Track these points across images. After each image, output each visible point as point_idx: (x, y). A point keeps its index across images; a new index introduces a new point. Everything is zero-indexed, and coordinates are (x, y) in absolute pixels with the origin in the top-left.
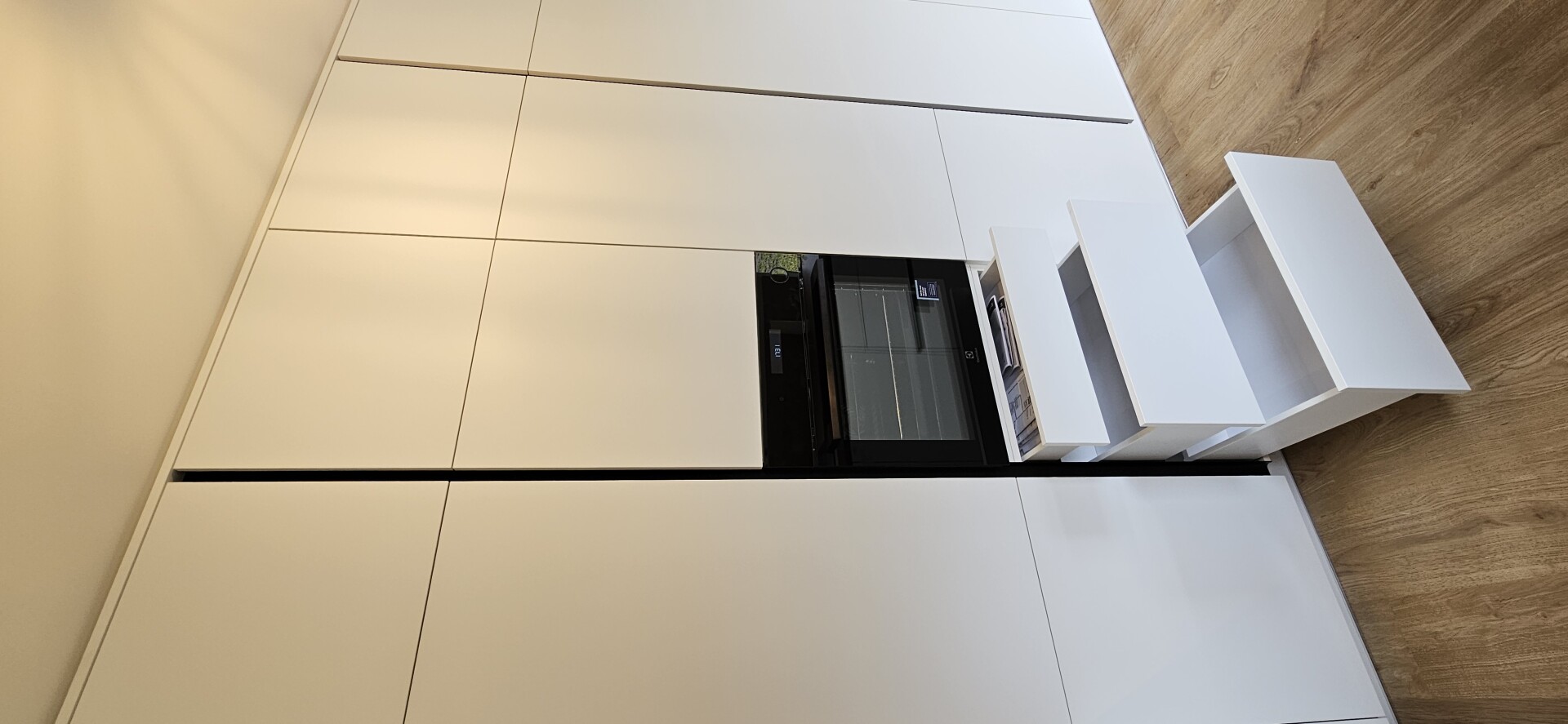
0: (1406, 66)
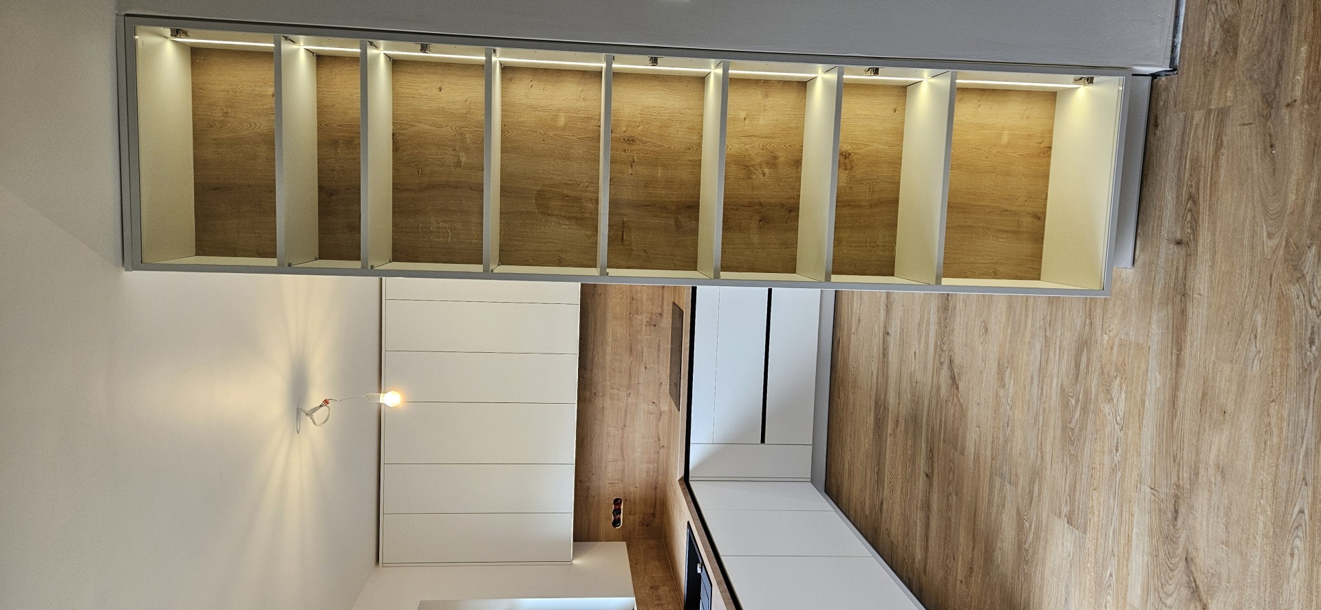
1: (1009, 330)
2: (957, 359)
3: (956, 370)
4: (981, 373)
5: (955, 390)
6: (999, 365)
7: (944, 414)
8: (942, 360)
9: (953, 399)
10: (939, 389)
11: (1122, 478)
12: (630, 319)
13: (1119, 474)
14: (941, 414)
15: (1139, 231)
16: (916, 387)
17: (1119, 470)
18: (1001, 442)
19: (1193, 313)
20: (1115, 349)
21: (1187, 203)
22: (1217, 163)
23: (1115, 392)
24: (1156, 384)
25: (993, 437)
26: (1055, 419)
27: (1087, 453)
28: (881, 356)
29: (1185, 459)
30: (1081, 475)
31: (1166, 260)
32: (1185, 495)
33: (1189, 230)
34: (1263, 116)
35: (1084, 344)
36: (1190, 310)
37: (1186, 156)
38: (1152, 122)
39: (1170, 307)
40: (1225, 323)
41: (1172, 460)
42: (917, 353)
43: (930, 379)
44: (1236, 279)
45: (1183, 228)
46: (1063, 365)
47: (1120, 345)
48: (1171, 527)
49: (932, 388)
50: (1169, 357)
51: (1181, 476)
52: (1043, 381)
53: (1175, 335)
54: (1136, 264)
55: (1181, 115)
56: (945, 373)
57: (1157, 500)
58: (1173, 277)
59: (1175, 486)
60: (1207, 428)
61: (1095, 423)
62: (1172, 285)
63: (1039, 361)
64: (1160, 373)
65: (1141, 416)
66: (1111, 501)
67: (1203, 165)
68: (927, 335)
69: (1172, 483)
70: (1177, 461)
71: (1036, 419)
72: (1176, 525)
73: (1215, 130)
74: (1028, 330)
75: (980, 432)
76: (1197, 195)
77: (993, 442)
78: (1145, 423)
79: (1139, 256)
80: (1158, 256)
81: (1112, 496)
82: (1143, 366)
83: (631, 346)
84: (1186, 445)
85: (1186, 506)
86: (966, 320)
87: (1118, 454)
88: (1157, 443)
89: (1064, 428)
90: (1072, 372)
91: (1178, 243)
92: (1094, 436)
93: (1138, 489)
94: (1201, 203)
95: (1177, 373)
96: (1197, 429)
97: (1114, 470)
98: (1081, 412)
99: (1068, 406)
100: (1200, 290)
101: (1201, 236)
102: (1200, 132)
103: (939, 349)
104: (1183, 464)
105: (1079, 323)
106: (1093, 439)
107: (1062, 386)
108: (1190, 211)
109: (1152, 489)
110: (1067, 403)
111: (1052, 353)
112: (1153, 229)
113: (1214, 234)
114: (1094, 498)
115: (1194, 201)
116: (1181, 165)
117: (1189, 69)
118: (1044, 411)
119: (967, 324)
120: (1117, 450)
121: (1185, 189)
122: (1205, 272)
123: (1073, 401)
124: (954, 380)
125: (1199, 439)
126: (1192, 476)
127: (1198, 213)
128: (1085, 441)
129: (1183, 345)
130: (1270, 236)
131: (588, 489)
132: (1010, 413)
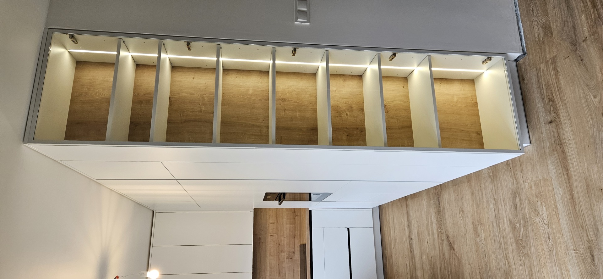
0: (441, 264)
1: (475, 206)
2: (451, 234)
3: (451, 240)
4: (465, 234)
5: (453, 251)
6: (473, 226)
7: (449, 267)
8: (443, 238)
9: (453, 257)
10: (444, 254)
11: (557, 253)
12: (278, 256)
13: (554, 252)
14: (448, 268)
15: (529, 127)
16: (431, 260)
17: (554, 250)
18: (484, 267)
19: (568, 150)
20: (533, 187)
21: (549, 104)
22: (558, 79)
23: (539, 209)
24: (560, 194)
25: (479, 266)
26: (510, 239)
27: (533, 249)
28: (410, 252)
29: (588, 225)
30: (533, 262)
31: (547, 133)
32: (594, 244)
33: (554, 114)
34: (574, 51)
35: (516, 193)
36: (566, 149)
37: (542, 85)
38: (521, 79)
39: (555, 153)
40: (587, 146)
41: (581, 228)
42: (429, 241)
43: (438, 251)
44: (585, 124)
45: (550, 115)
46: (507, 209)
47: (535, 184)
48: (592, 266)
49: (440, 257)
50: (563, 177)
51: (589, 235)
52: (499, 222)
53: (562, 165)
54: (532, 142)
55: (534, 69)
56: (446, 245)
57: (580, 255)
58: (553, 138)
59: (587, 242)
60: (595, 202)
61: (533, 230)
62: (553, 143)
63: (494, 214)
64: (560, 188)
65: (557, 214)
66: (554, 269)
67: (551, 84)
68: (432, 229)
69: (585, 241)
70: (584, 228)
71: (500, 244)
72: (595, 264)
73: (553, 67)
74: (485, 201)
75: (471, 267)
76: (553, 98)
77: (479, 269)
78: (560, 217)
79: (532, 138)
80: (542, 133)
81: (554, 266)
82: (551, 189)
83: (279, 270)
84: (586, 217)
85: (597, 250)
86: (451, 212)
87: (551, 241)
88: (570, 224)
89: (517, 242)
90: (513, 210)
91: (550, 123)
92: (535, 237)
93: (567, 254)
94: (556, 100)
95: (569, 182)
96: (590, 206)
97: (551, 251)
98: (523, 228)
99: (516, 229)
100: (568, 138)
101: (561, 114)
102: (545, 72)
103: (440, 233)
104: (588, 228)
105: (510, 184)
106: (535, 240)
107: (509, 220)
108: (552, 106)
109: (575, 250)
110: (515, 228)
111: (500, 206)
112: (535, 123)
113: (567, 110)
114: (544, 272)
115: (552, 101)
116: (540, 89)
117: (532, 50)
118: (503, 238)
119: (452, 213)
120: (549, 239)
121: (546, 98)
122: (568, 129)
123: (518, 225)
124: (451, 246)
125: (592, 210)
126: (595, 232)
127: (556, 105)
128: (530, 243)
129: (568, 168)
130: (595, 97)
132: (485, 248)
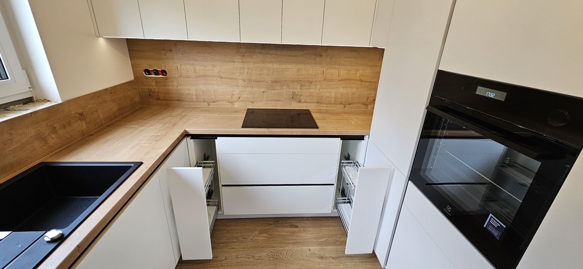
131: (171, 51)
